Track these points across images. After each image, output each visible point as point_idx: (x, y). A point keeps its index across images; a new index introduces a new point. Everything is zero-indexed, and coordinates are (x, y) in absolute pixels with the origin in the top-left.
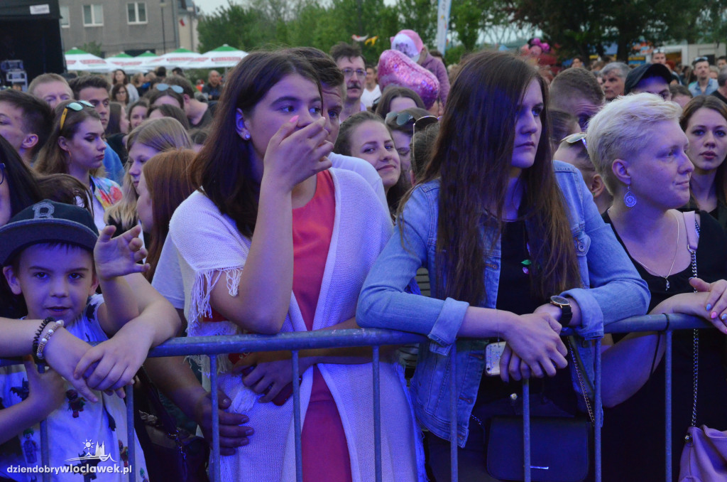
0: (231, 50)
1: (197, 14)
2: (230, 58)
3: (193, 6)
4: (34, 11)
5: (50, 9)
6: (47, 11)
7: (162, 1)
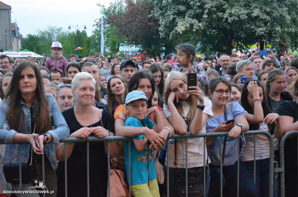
1: (20, 37)
2: (27, 54)
3: (19, 35)
7: (6, 32)
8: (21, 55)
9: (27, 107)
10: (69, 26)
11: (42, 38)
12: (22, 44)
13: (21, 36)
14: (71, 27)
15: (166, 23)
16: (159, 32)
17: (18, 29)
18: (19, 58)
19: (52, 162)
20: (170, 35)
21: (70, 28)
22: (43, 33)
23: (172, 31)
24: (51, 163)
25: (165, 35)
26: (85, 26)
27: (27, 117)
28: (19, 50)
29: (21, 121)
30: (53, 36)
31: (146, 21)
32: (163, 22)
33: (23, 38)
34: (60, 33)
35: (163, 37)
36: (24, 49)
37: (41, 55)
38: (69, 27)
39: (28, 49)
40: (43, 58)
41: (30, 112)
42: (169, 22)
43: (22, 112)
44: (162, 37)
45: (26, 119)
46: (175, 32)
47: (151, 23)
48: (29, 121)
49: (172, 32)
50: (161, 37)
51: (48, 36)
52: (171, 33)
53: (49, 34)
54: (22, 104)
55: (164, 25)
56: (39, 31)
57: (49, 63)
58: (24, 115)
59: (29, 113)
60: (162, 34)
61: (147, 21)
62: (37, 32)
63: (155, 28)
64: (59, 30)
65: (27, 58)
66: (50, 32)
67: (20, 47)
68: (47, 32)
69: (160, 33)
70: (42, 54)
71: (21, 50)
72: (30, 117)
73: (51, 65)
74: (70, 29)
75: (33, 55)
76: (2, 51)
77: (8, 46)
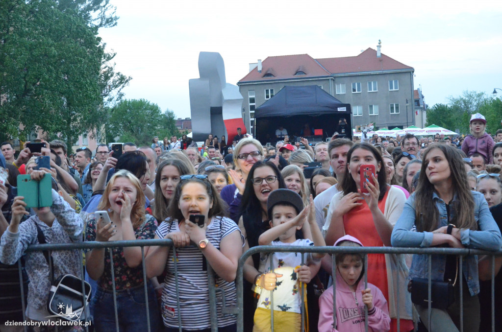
1: (425, 108)
2: (435, 131)
3: (424, 105)
4: (339, 109)
5: (347, 109)
6: (345, 110)
7: (407, 103)
8: (427, 132)
9: (441, 202)
11: (456, 108)
12: (427, 116)
13: (427, 106)
17: (423, 97)
18: (424, 136)
19: (470, 285)
22: (458, 102)
24: (469, 287)
27: (442, 217)
28: (424, 126)
29: (435, 219)
30: (471, 103)
33: (429, 110)
34: (481, 101)
36: (431, 124)
37: (454, 131)
39: (436, 124)
40: (457, 135)
41: (446, 209)
43: (436, 208)
45: (441, 218)
48: (445, 221)
51: (463, 104)
53: (464, 101)
54: (436, 198)
56: (452, 99)
57: (468, 143)
58: (438, 213)
59: (445, 211)
62: (449, 100)
64: (480, 96)
65: (435, 135)
66: (467, 99)
67: (425, 122)
68: (462, 99)
70: (456, 130)
71: (427, 126)
72: (446, 216)
73: (470, 146)
75: (443, 131)
76: (401, 127)
77: (410, 120)
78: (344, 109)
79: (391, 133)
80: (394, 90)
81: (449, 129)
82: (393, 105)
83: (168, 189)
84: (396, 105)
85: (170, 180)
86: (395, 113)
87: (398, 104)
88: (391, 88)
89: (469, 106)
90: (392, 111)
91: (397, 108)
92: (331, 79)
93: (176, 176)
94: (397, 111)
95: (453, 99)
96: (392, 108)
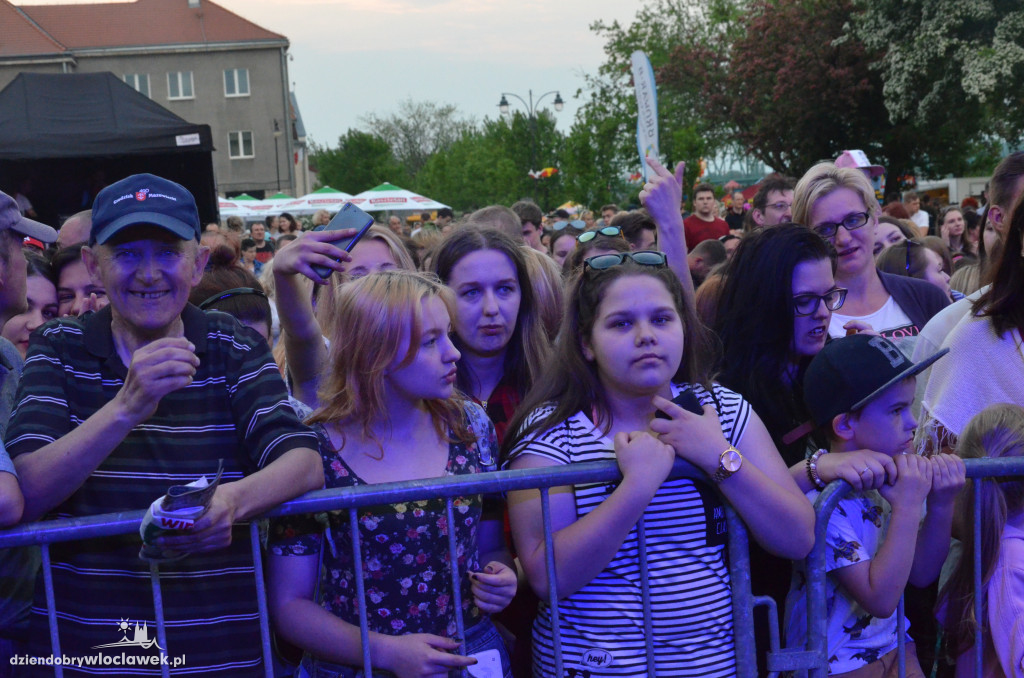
0: (391, 189)
2: (393, 199)
4: (181, 141)
5: (201, 139)
6: (197, 142)
7: (277, 129)
8: (371, 202)
10: (503, 98)
14: (508, 98)
15: (916, 66)
16: (884, 98)
20: (920, 108)
21: (504, 103)
22: (388, 128)
23: (927, 94)
25: (906, 109)
26: (558, 96)
31: (822, 62)
32: (907, 62)
34: (447, 127)
35: (900, 116)
38: (500, 99)
42: (926, 63)
44: (894, 119)
46: (938, 97)
47: (840, 72)
49: (927, 97)
50: (891, 117)
51: (402, 136)
52: (922, 104)
53: (405, 128)
55: (910, 73)
56: (374, 121)
60: (898, 106)
61: (826, 62)
63: (853, 88)
64: (443, 114)
66: (411, 122)
68: (398, 122)
69: (889, 105)
74: (504, 108)
75: (413, 200)
76: (259, 195)
77: (284, 176)
78: (194, 139)
79: (264, 208)
80: (237, 94)
81: (426, 195)
82: (237, 134)
83: (484, 321)
84: (244, 134)
85: (490, 293)
86: (242, 156)
87: (249, 134)
88: (231, 89)
89: (418, 141)
90: (235, 152)
91: (247, 143)
92: (67, 63)
93: (506, 281)
94: (248, 151)
95: (378, 121)
96: (234, 143)
